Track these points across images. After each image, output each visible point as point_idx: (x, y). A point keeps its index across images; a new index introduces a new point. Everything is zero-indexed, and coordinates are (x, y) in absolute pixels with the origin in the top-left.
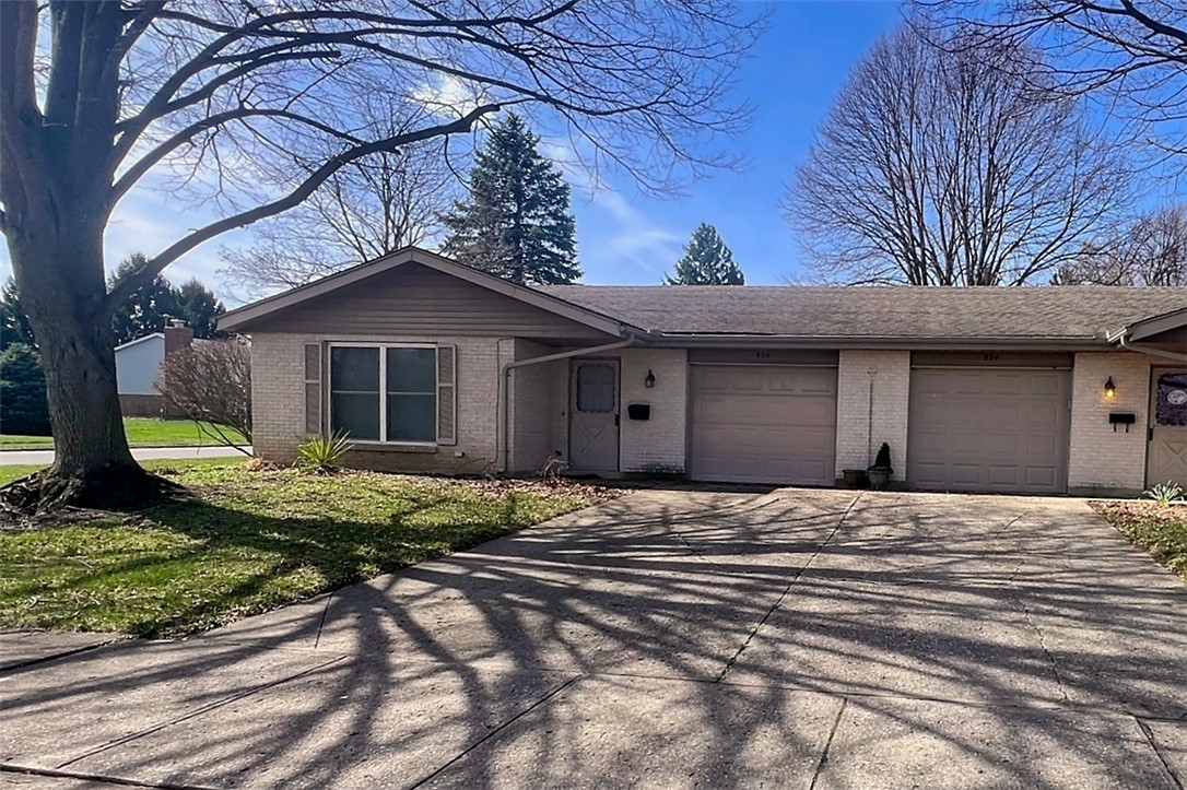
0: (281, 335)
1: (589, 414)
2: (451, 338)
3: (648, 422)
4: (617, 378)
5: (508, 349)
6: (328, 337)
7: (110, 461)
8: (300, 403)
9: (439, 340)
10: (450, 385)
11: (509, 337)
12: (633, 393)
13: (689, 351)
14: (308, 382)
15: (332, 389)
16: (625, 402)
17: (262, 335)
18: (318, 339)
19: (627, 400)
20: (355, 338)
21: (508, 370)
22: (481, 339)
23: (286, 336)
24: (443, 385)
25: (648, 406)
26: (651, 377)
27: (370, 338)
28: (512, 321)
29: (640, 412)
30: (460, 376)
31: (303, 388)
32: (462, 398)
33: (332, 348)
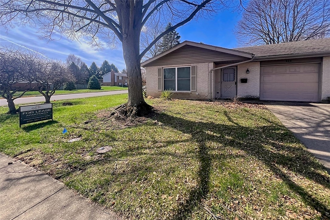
0: (153, 67)
1: (226, 82)
2: (195, 64)
3: (246, 83)
4: (236, 71)
5: (211, 65)
6: (163, 66)
7: (141, 102)
8: (157, 82)
9: (191, 64)
10: (194, 76)
11: (212, 62)
12: (241, 75)
13: (261, 62)
14: (159, 77)
15: (164, 79)
16: (239, 78)
17: (148, 67)
18: (161, 67)
19: (240, 77)
20: (170, 66)
21: (211, 71)
22: (203, 63)
23: (154, 67)
24: (192, 76)
25: (247, 79)
26: (248, 70)
27: (173, 66)
28: (213, 57)
29: (244, 81)
30: (197, 74)
31: (158, 79)
32: (198, 79)
33: (164, 69)
